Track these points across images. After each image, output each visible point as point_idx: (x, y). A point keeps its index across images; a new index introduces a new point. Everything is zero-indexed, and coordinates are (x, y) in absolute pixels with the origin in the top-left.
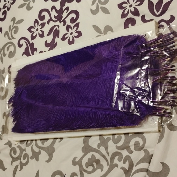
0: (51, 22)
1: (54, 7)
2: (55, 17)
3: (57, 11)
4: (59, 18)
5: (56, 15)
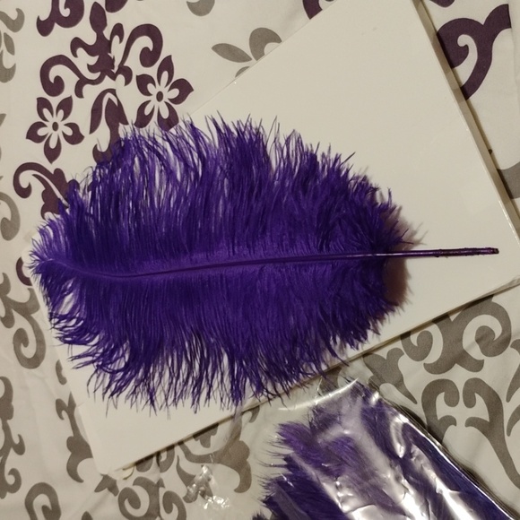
0: (87, 89)
1: (76, 43)
2: (91, 69)
3: (90, 50)
4: (105, 67)
5: (93, 60)
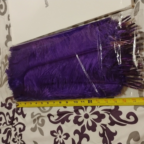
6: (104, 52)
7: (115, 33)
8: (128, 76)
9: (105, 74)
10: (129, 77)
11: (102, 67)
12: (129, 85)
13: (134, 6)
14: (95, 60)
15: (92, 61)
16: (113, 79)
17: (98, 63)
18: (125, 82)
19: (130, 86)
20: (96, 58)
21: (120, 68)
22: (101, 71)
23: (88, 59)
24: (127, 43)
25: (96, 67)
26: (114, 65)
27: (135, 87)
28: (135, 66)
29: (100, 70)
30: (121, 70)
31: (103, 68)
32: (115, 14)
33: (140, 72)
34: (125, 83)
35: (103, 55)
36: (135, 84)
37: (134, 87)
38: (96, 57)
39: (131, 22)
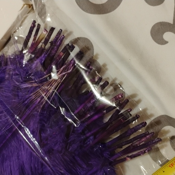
6: (32, 124)
7: (27, 73)
8: (108, 141)
9: (62, 168)
10: (111, 140)
11: (46, 158)
12: (125, 156)
13: (32, 5)
14: (23, 153)
15: (18, 159)
16: (85, 166)
17: (34, 154)
18: (112, 154)
19: (128, 157)
20: (24, 147)
21: (83, 133)
22: (50, 167)
23: (10, 161)
24: (64, 73)
25: (36, 166)
26: (67, 136)
27: (140, 149)
28: (110, 108)
29: (46, 167)
30: (88, 135)
31: (50, 158)
32: (7, 45)
33: (129, 112)
34: (115, 157)
35: (33, 132)
36: (136, 143)
37: (139, 151)
38: (22, 147)
39: (45, 30)
